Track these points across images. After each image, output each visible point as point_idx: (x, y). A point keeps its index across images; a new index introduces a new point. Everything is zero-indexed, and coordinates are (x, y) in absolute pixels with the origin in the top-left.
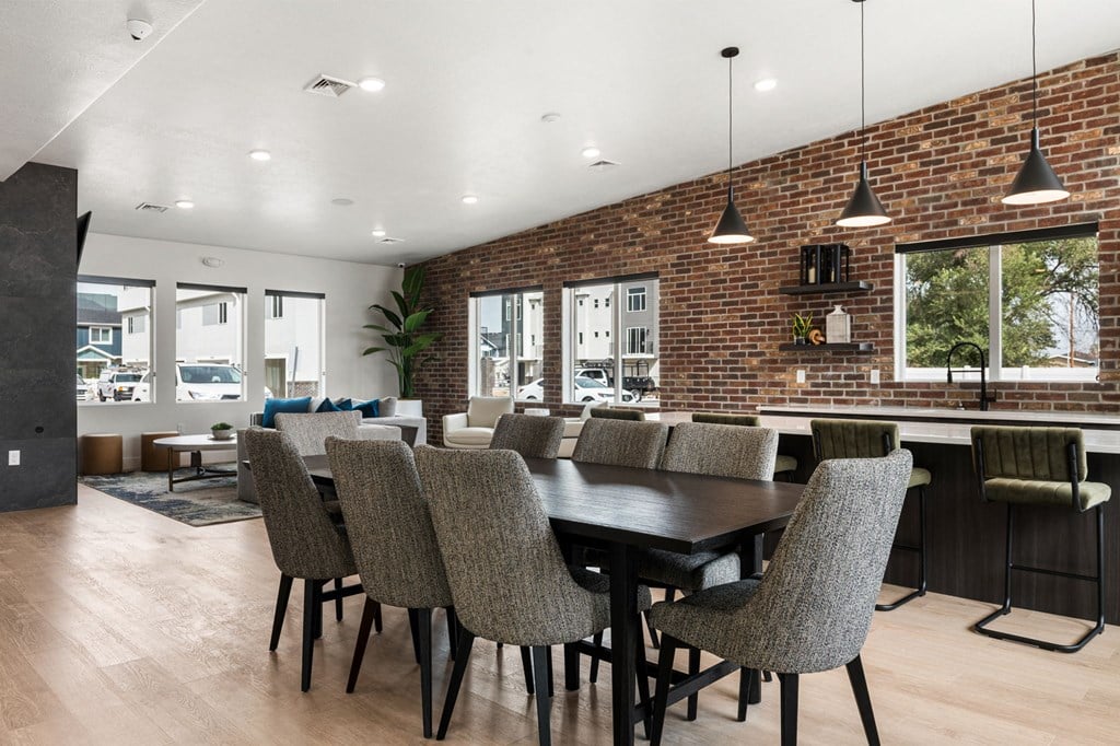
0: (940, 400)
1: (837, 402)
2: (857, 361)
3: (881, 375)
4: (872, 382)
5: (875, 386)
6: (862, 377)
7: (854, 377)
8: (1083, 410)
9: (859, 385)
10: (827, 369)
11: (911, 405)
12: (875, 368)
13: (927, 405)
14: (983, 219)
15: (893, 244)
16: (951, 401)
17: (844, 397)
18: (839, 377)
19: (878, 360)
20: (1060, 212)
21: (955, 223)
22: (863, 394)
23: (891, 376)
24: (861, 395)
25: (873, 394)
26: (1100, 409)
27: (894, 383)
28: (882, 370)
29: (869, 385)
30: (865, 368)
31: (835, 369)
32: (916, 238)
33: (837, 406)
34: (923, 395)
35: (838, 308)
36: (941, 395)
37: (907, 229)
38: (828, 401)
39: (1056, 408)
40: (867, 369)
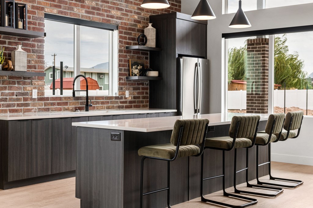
0: (66, 107)
1: (12, 111)
2: (24, 83)
3: (38, 92)
4: (34, 97)
5: (34, 99)
6: (26, 94)
7: (23, 94)
8: (114, 108)
9: (25, 99)
10: (5, 88)
11: (53, 111)
12: (35, 88)
13: (60, 110)
14: (83, 11)
15: (44, 12)
16: (71, 107)
17: (15, 108)
18: (13, 94)
19: (36, 83)
20: (109, 17)
21: (72, 9)
22: (27, 105)
23: (43, 94)
24: (27, 106)
25: (34, 105)
26: (120, 108)
27: (45, 98)
28: (39, 89)
29: (32, 99)
30: (29, 88)
31: (10, 88)
32: (55, 11)
33: (11, 114)
34: (59, 104)
35: (20, 46)
36: (66, 104)
37: (51, 6)
38: (5, 111)
39: (107, 108)
40: (30, 89)
